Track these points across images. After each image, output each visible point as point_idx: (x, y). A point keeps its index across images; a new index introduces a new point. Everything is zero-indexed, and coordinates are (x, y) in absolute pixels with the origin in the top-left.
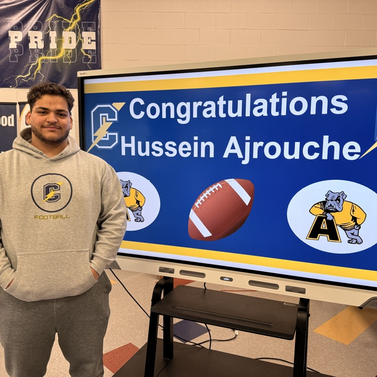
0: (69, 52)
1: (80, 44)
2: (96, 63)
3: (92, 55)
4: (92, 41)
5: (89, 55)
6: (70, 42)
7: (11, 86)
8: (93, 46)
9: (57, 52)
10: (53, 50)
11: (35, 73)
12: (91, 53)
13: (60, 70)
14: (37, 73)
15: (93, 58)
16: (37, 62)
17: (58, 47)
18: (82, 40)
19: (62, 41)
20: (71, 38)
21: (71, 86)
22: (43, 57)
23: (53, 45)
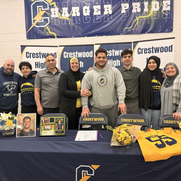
0: (155, 13)
1: (161, 8)
2: (170, 18)
3: (167, 14)
4: (168, 5)
5: (166, 14)
6: (156, 7)
7: (121, 34)
8: (169, 8)
9: (149, 13)
10: (146, 12)
11: (135, 26)
12: (167, 12)
13: (149, 23)
14: (136, 26)
15: (168, 15)
16: (136, 20)
17: (149, 10)
18: (163, 5)
19: (151, 7)
20: (156, 5)
21: (155, 32)
22: (140, 17)
23: (146, 10)
